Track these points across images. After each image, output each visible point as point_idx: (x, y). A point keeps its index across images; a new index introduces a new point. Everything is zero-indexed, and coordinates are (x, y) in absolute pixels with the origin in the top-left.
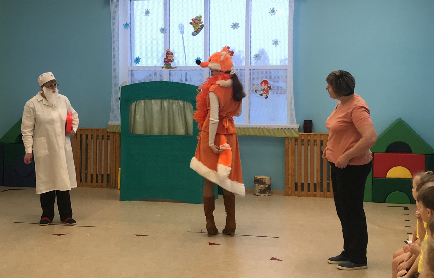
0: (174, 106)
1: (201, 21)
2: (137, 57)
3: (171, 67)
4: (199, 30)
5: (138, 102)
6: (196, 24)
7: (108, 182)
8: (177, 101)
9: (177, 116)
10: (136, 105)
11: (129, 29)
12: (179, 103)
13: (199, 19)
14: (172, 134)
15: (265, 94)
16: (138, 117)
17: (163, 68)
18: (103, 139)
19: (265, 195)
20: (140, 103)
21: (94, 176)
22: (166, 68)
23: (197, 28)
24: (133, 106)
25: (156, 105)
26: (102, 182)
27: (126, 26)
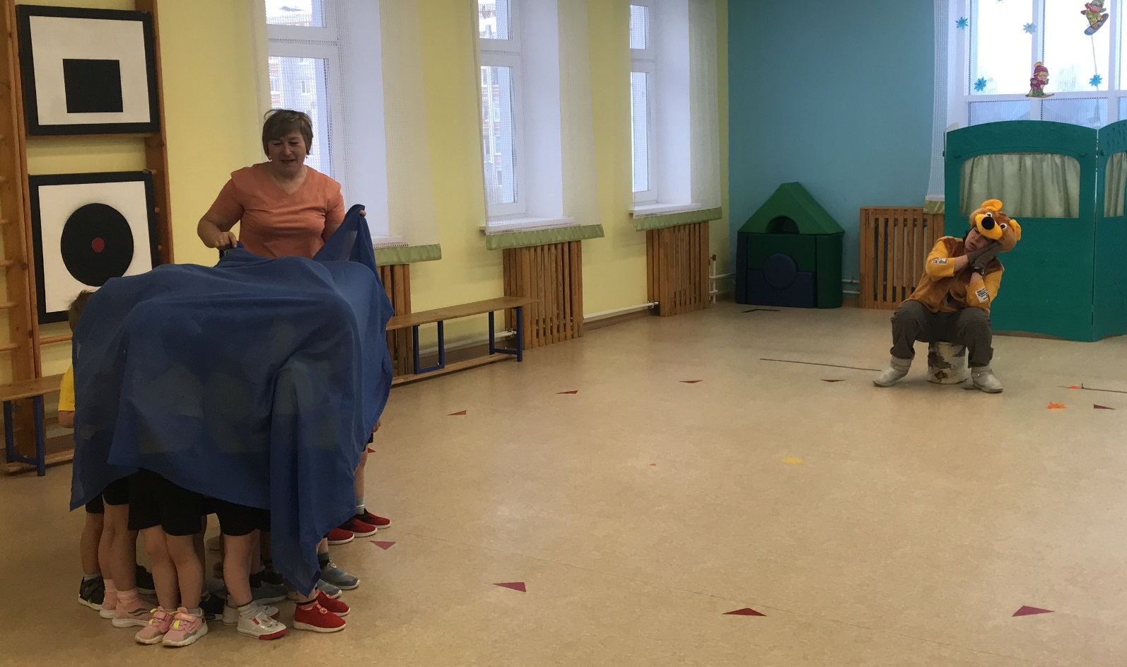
0: (1045, 164)
1: (1104, 7)
2: (980, 77)
3: (1043, 94)
4: (1099, 23)
5: (976, 159)
6: (1094, 12)
8: (1049, 156)
9: (1048, 183)
10: (973, 163)
11: (967, 29)
12: (1053, 160)
13: (1099, 4)
14: (1039, 215)
16: (976, 185)
17: (1027, 96)
18: (915, 225)
20: (980, 160)
21: (899, 291)
22: (1032, 96)
23: (1095, 20)
24: (968, 165)
25: (1009, 163)
27: (962, 23)
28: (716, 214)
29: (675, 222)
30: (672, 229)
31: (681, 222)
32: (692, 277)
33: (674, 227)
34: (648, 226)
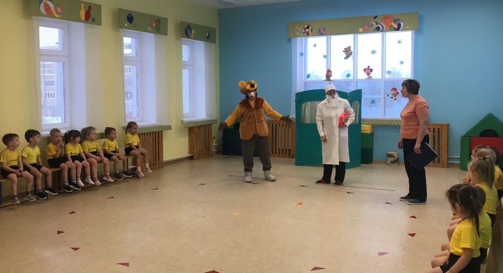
1: (351, 50)
2: (308, 74)
3: (330, 80)
4: (349, 55)
5: (306, 103)
6: (347, 51)
7: (289, 154)
11: (304, 57)
13: (349, 48)
15: (394, 97)
16: (306, 112)
17: (325, 81)
18: (286, 126)
19: (394, 164)
20: (308, 103)
21: (281, 150)
22: (327, 81)
24: (304, 105)
26: (286, 154)
27: (302, 54)
28: (215, 121)
29: (199, 124)
30: (198, 127)
31: (202, 124)
32: (206, 145)
33: (199, 126)
34: (188, 126)
